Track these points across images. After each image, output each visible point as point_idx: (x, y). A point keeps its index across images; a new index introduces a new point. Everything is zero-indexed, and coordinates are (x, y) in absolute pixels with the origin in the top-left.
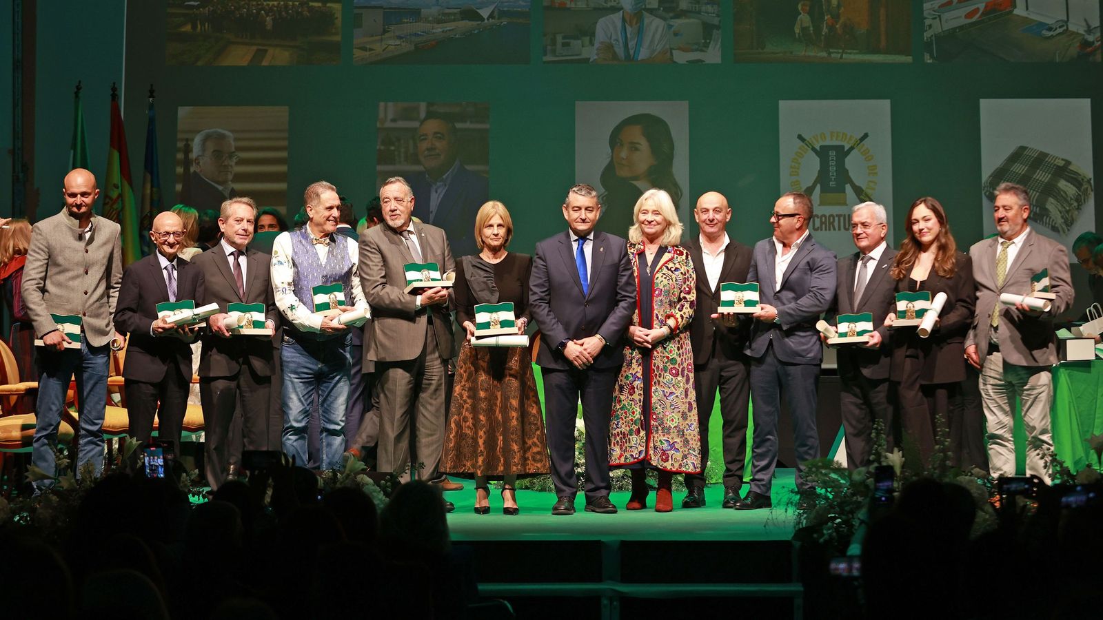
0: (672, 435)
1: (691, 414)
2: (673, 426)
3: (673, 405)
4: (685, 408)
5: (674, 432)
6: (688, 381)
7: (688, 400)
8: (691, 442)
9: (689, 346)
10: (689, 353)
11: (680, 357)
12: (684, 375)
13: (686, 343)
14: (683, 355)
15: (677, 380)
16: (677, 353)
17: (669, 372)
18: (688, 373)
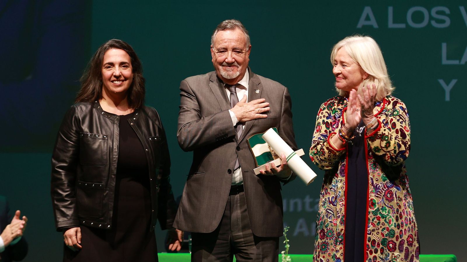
6: (407, 256)
9: (410, 215)
10: (410, 224)
11: (398, 229)
12: (403, 248)
13: (407, 212)
14: (402, 227)
15: (393, 255)
16: (395, 224)
17: (387, 246)
18: (408, 247)
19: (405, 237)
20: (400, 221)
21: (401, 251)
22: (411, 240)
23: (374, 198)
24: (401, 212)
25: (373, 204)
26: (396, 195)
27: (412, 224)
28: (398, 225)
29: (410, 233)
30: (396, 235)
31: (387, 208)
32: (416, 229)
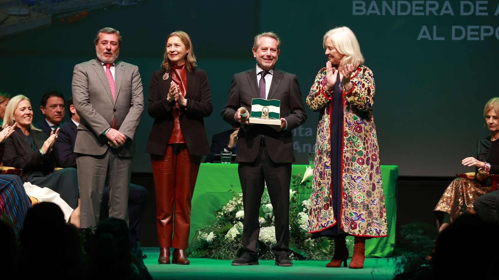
0: (359, 209)
1: (375, 192)
2: (360, 202)
3: (360, 186)
4: (368, 188)
5: (360, 207)
6: (372, 168)
7: (372, 182)
8: (374, 214)
9: (374, 141)
10: (373, 147)
11: (365, 150)
12: (369, 163)
13: (371, 139)
14: (368, 149)
15: (362, 167)
16: (363, 147)
17: (357, 161)
18: (372, 162)
19: (370, 156)
20: (366, 146)
21: (368, 164)
22: (374, 157)
23: (347, 130)
24: (367, 140)
25: (347, 134)
26: (364, 129)
27: (375, 147)
28: (365, 148)
29: (374, 153)
30: (364, 154)
31: (356, 137)
32: (378, 150)
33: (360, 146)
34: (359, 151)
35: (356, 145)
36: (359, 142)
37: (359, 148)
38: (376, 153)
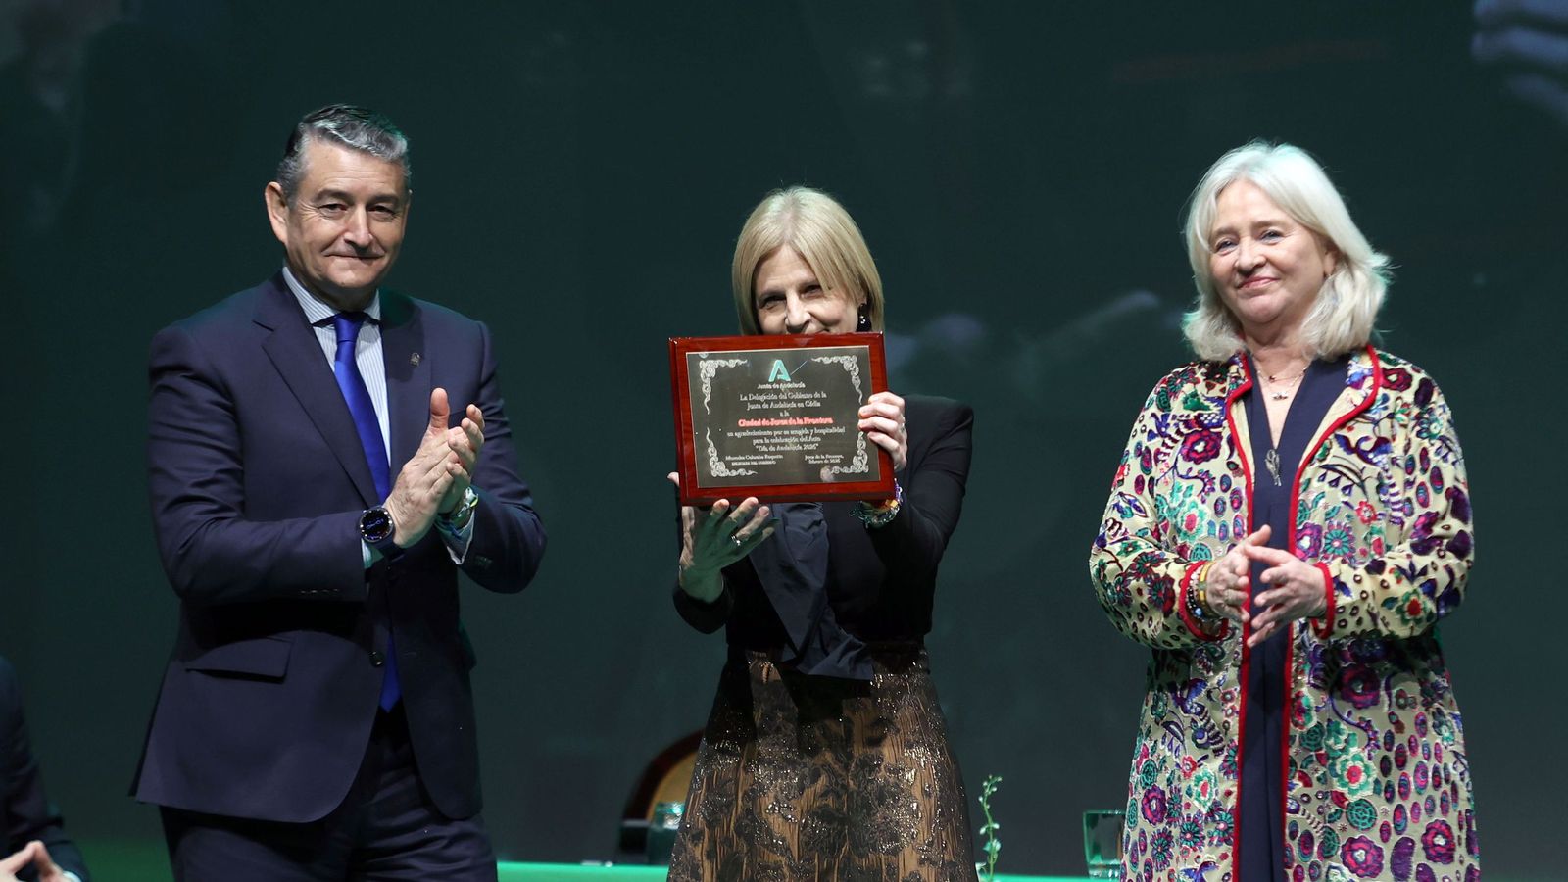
9: (1438, 757)
10: (1437, 785)
11: (1389, 800)
12: (1409, 869)
13: (1426, 745)
14: (1405, 795)
16: (1377, 782)
17: (1343, 855)
18: (1430, 864)
19: (1415, 831)
20: (1395, 776)
21: (1400, 877)
22: (1440, 841)
23: (1307, 691)
24: (1401, 747)
25: (1302, 712)
26: (1389, 687)
27: (1446, 787)
28: (1389, 789)
29: (1438, 816)
30: (1379, 823)
31: (1342, 726)
32: (1464, 805)
33: (1363, 778)
34: (1358, 803)
35: (1338, 768)
36: (1356, 757)
37: (1355, 786)
38: (1452, 820)
